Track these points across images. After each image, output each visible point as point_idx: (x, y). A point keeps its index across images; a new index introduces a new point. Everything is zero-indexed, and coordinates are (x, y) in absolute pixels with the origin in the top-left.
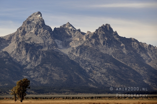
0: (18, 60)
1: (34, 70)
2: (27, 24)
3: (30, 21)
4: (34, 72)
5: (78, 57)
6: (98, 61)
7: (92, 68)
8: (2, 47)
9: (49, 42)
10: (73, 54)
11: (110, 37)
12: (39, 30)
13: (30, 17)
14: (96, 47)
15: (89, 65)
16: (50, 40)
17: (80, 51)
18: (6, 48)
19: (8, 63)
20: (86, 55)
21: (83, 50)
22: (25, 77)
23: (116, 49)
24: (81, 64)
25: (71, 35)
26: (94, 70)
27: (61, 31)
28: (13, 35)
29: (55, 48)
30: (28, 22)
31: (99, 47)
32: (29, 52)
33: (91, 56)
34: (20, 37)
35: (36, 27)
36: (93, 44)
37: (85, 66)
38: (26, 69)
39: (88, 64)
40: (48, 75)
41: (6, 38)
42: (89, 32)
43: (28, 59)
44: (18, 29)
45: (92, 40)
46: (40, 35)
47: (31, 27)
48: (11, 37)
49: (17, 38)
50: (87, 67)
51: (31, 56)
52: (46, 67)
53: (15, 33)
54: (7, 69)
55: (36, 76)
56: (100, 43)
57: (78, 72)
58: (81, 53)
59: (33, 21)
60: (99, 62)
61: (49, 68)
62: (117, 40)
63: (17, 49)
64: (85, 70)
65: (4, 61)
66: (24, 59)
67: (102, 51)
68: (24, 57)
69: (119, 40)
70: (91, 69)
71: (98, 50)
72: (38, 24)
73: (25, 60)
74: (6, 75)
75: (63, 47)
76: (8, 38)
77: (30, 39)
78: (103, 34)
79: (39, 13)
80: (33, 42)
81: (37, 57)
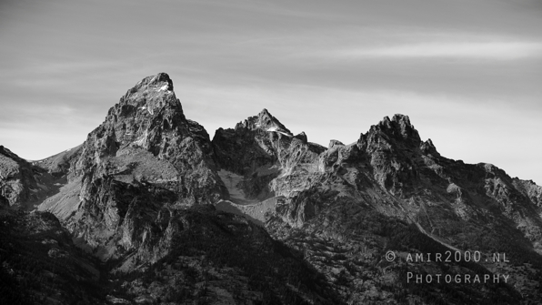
0: (92, 243)
1: (149, 277)
2: (121, 115)
3: (131, 107)
4: (146, 283)
5: (298, 229)
6: (367, 244)
7: (349, 269)
8: (34, 196)
9: (200, 180)
10: (281, 221)
11: (408, 161)
12: (163, 137)
13: (134, 91)
14: (362, 195)
15: (336, 258)
16: (202, 170)
17: (306, 211)
18: (49, 200)
19: (58, 254)
20: (325, 224)
21: (316, 207)
22: (115, 300)
23: (429, 203)
24: (308, 254)
25: (276, 154)
26: (354, 275)
27: (239, 142)
28: (75, 154)
29: (220, 198)
30: (127, 109)
31: (373, 194)
32: (128, 214)
33: (344, 228)
34: (98, 160)
35: (152, 127)
36: (349, 186)
37: (325, 262)
38: (118, 272)
39: (332, 254)
40: (196, 293)
41: (50, 167)
42: (337, 143)
43: (126, 240)
44: (90, 135)
45: (347, 171)
46: (167, 154)
47: (136, 128)
48: (67, 161)
49: (89, 164)
50: (330, 264)
51: (135, 229)
52: (187, 267)
53: (80, 148)
54: (52, 275)
55: (154, 296)
56: (375, 182)
57: (299, 284)
58: (309, 215)
59: (143, 105)
60: (371, 247)
61: (199, 268)
62: (432, 171)
63: (89, 205)
64: (322, 276)
65: (44, 245)
66: (111, 238)
67: (382, 210)
68: (112, 232)
69: (439, 170)
70: (343, 272)
71: (367, 206)
72: (160, 117)
73: (116, 242)
74: (49, 295)
75: (246, 197)
76: (56, 167)
77: (132, 168)
78: (387, 152)
79: (164, 78)
80: (144, 179)
81: (155, 230)
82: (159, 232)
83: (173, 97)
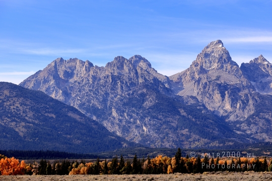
1: (249, 123)
2: (204, 57)
3: (208, 54)
12: (224, 66)
13: (207, 47)
16: (243, 79)
19: (206, 113)
25: (269, 73)
27: (252, 68)
28: (184, 73)
32: (227, 95)
34: (197, 76)
35: (218, 62)
38: (229, 121)
41: (174, 80)
43: (228, 107)
44: (191, 65)
46: (227, 72)
47: (211, 63)
49: (193, 78)
52: (265, 118)
53: (186, 71)
59: (213, 53)
61: (270, 118)
66: (219, 107)
68: (218, 105)
72: (221, 58)
73: (222, 108)
76: (176, 79)
77: (218, 78)
79: (220, 42)
80: (225, 83)
81: (243, 103)
82: (245, 103)
83: (225, 49)
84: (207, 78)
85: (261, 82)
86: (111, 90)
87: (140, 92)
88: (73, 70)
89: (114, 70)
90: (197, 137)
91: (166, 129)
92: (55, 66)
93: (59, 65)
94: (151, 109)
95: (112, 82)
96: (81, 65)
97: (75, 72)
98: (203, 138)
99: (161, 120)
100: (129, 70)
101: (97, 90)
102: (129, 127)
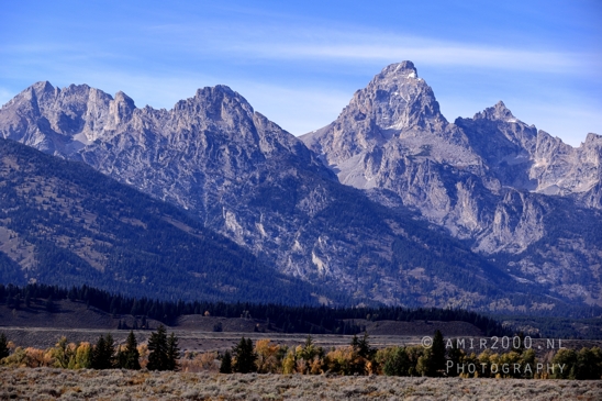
1: (535, 258)
2: (376, 100)
3: (384, 92)
12: (427, 122)
13: (381, 77)
27: (480, 131)
28: (325, 135)
30: (381, 94)
35: (412, 113)
43: (468, 217)
48: (317, 141)
51: (480, 210)
53: (329, 130)
55: (552, 277)
59: (395, 91)
61: (584, 250)
66: (447, 218)
72: (418, 103)
73: (454, 222)
77: (427, 149)
79: (409, 66)
80: (444, 162)
81: (510, 212)
82: (515, 213)
83: (425, 84)
84: (400, 150)
85: (504, 164)
86: (207, 166)
87: (282, 175)
88: (80, 114)
89: (198, 118)
90: (452, 288)
91: (370, 264)
92: (34, 101)
93: (42, 99)
94: (324, 217)
95: (209, 147)
96: (101, 102)
97: (86, 117)
98: (466, 290)
99: (352, 243)
100: (236, 121)
101: (172, 164)
102: (274, 256)
